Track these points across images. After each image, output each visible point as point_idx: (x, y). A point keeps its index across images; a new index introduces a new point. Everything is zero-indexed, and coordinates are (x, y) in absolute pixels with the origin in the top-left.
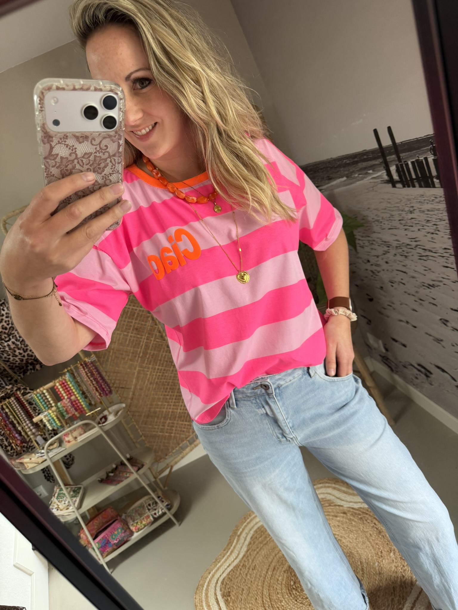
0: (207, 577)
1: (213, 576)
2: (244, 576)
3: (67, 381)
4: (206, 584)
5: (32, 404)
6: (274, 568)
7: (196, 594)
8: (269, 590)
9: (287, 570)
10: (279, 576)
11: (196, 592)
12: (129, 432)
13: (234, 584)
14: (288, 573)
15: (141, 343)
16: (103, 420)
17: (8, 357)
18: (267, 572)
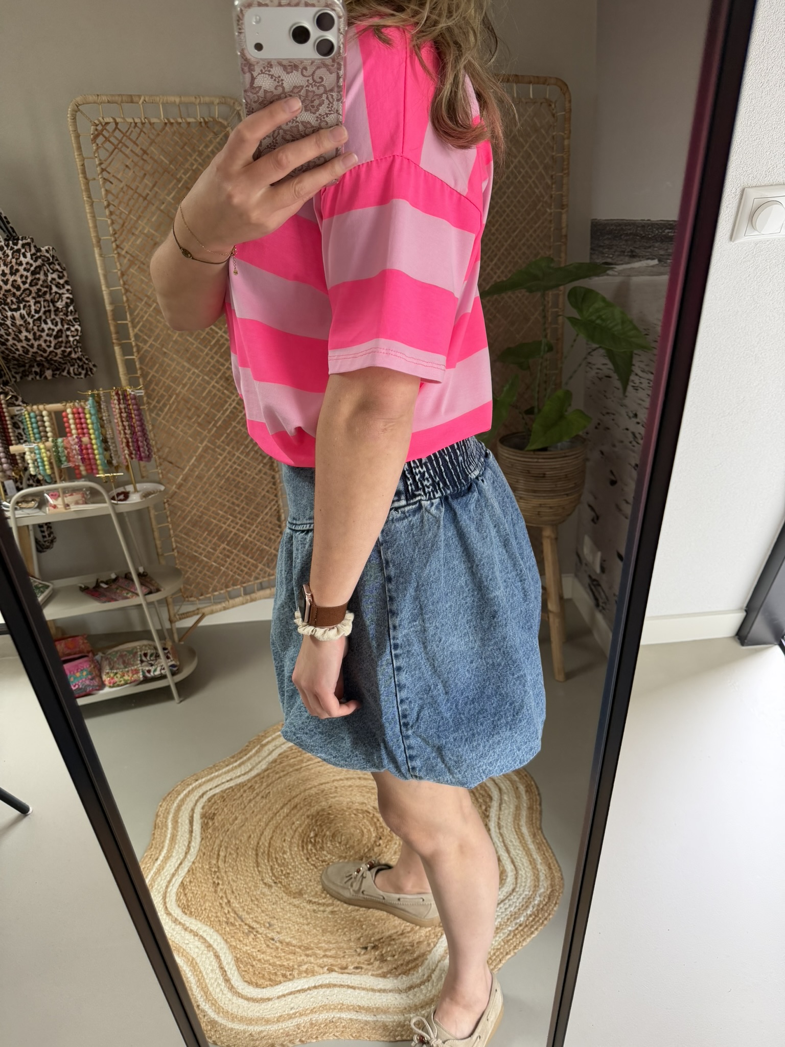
0: (191, 784)
1: (200, 785)
2: (246, 802)
3: (86, 411)
4: (185, 792)
5: (19, 428)
6: (296, 807)
7: (164, 800)
8: (274, 831)
9: (313, 816)
10: (297, 820)
11: (166, 798)
12: (156, 534)
13: (226, 806)
14: (312, 819)
15: (227, 406)
16: (122, 497)
17: (6, 337)
18: (282, 808)
